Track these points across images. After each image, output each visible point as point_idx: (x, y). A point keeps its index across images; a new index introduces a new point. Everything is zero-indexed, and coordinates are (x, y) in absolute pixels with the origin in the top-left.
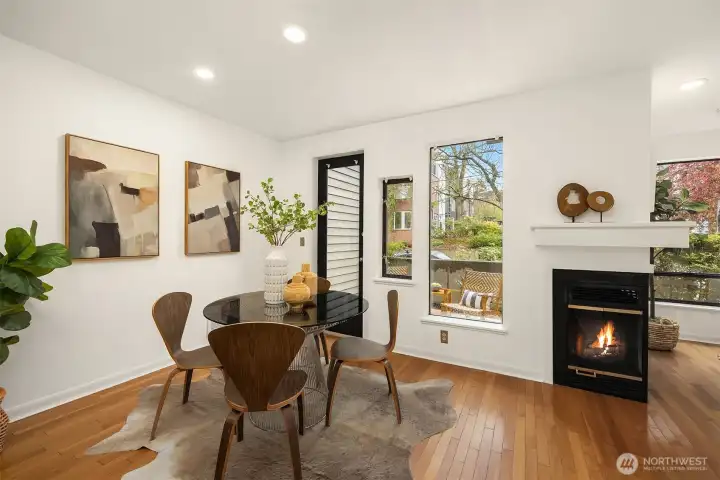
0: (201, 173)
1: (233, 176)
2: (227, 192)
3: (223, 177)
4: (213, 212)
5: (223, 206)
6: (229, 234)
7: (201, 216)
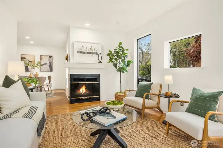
0: (43, 57)
1: (51, 57)
2: (49, 60)
3: (48, 57)
4: (46, 64)
5: (48, 63)
6: (50, 68)
7: (43, 65)
